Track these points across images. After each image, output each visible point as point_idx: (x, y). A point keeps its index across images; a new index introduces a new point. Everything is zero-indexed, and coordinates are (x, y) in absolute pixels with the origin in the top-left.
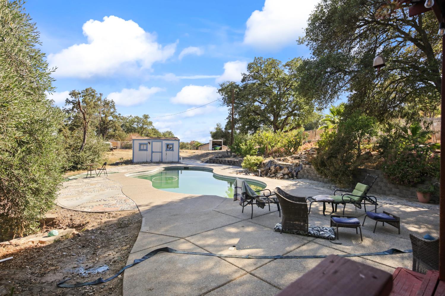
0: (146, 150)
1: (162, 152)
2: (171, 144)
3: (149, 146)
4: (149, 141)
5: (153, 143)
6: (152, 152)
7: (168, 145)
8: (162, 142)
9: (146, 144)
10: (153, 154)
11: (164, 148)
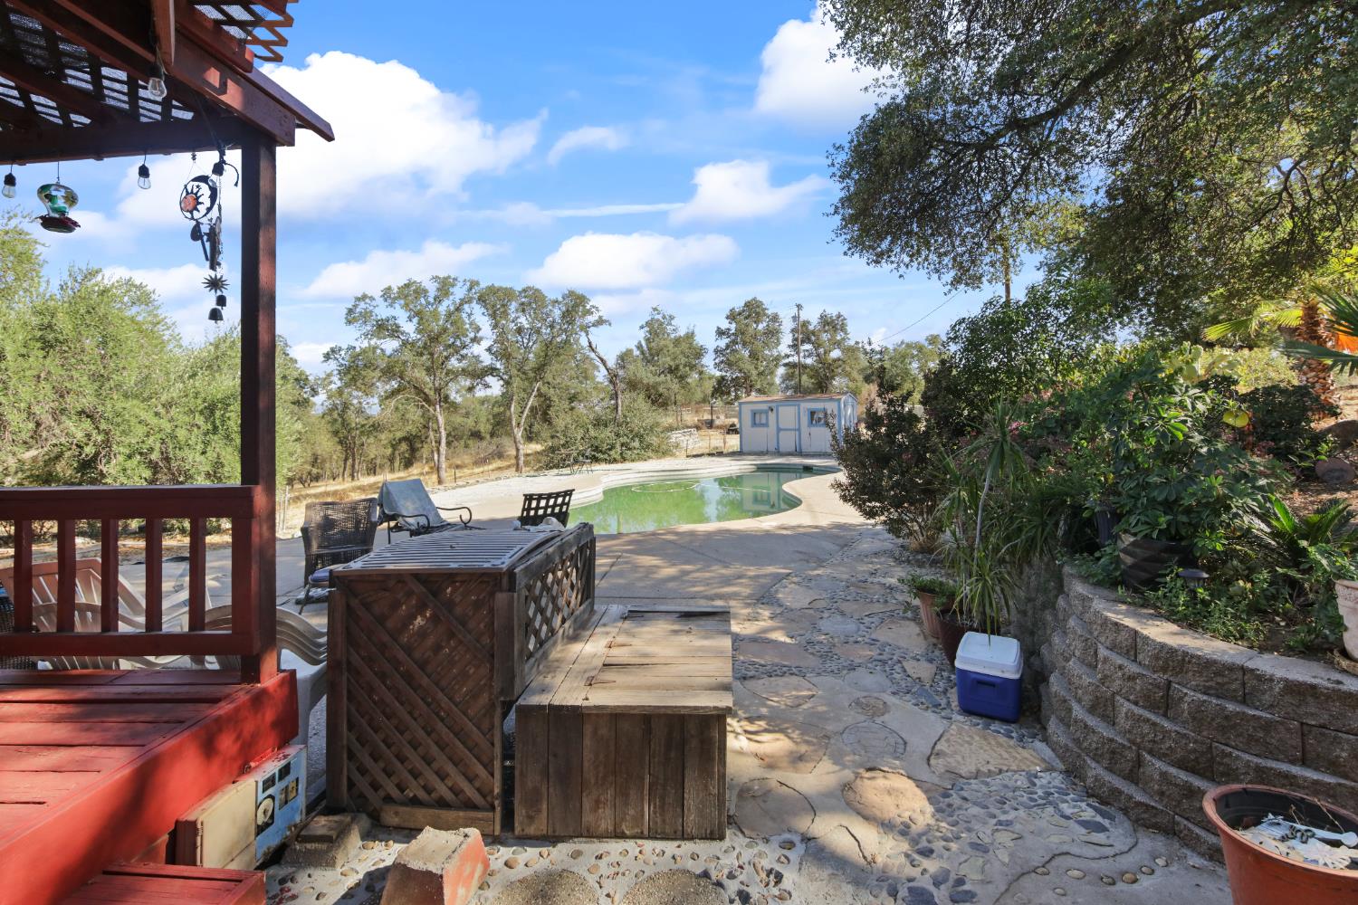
0: (766, 425)
1: (799, 430)
2: (820, 410)
3: (772, 416)
4: (769, 405)
5: (780, 409)
6: (779, 430)
7: (812, 413)
8: (799, 406)
9: (766, 412)
10: (781, 433)
11: (805, 419)
